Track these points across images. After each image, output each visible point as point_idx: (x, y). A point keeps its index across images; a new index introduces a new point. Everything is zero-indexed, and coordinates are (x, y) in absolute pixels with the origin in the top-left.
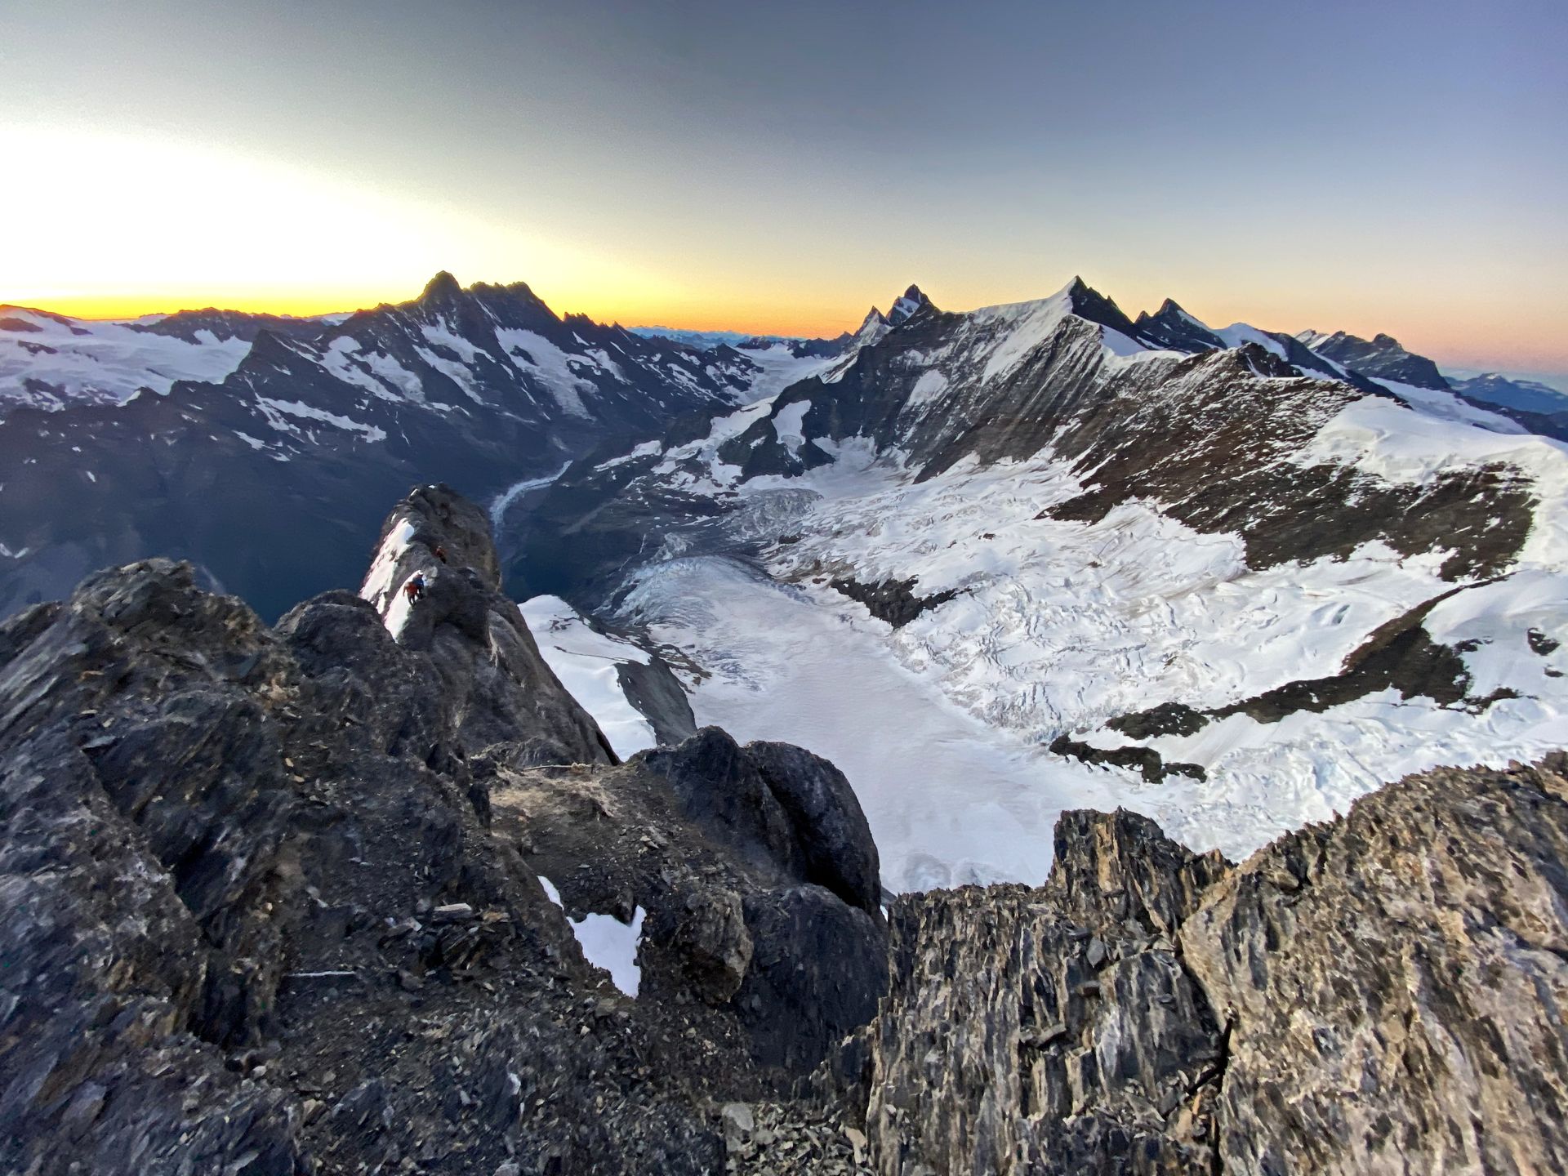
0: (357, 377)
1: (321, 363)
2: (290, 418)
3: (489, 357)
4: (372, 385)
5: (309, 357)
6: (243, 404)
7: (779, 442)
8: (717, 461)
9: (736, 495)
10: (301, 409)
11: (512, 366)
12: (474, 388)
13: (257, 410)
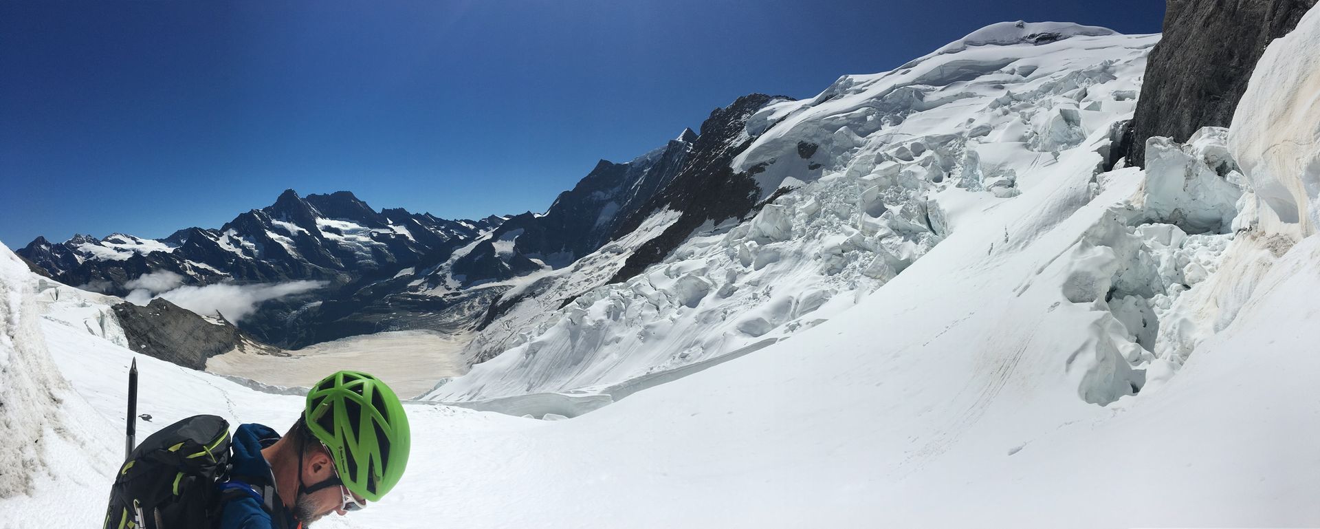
0: (232, 248)
1: (217, 242)
2: (196, 269)
3: (307, 232)
4: (239, 252)
5: (212, 239)
6: (178, 262)
7: (497, 256)
8: (449, 275)
9: (460, 294)
10: (202, 266)
11: (321, 237)
12: (293, 250)
13: (183, 265)
